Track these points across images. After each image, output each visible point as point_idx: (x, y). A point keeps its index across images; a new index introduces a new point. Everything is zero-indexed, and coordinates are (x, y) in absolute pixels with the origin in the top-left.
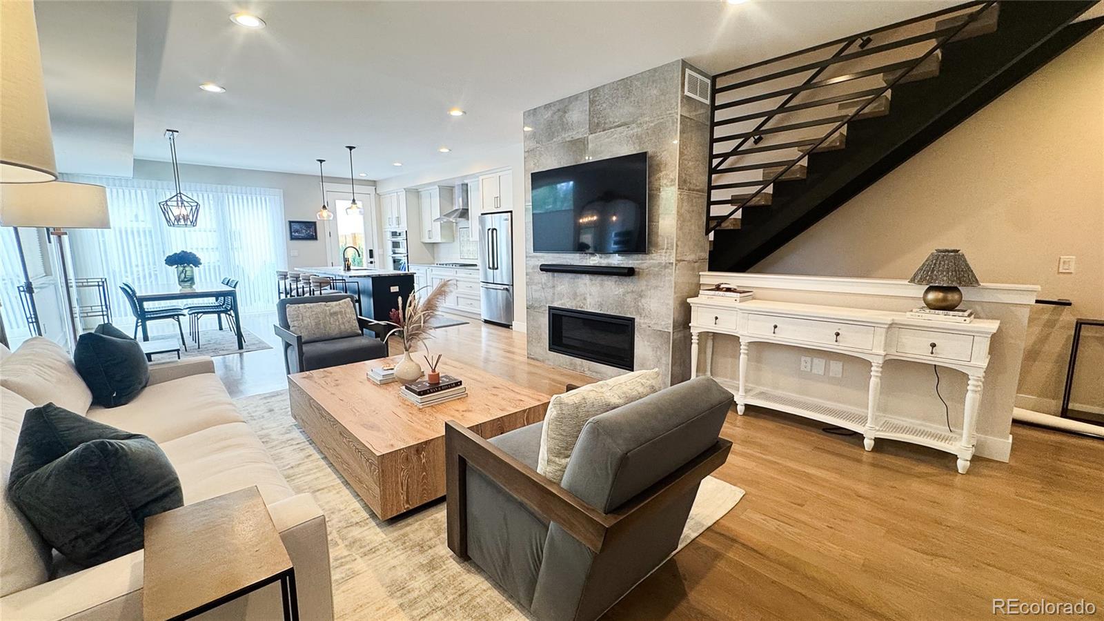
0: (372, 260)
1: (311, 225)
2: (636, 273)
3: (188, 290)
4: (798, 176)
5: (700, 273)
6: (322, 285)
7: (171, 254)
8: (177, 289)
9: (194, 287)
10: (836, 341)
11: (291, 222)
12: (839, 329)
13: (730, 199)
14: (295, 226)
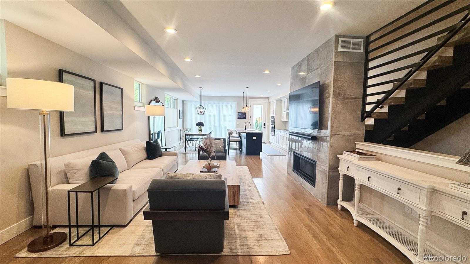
0: (264, 127)
1: (245, 114)
2: (318, 139)
3: (200, 133)
4: (413, 86)
5: (356, 142)
6: (230, 134)
7: (199, 122)
8: (198, 133)
9: (202, 132)
10: (398, 193)
11: (238, 113)
12: (401, 186)
13: (376, 101)
14: (240, 114)
